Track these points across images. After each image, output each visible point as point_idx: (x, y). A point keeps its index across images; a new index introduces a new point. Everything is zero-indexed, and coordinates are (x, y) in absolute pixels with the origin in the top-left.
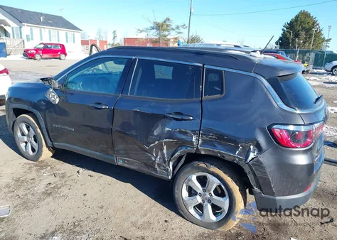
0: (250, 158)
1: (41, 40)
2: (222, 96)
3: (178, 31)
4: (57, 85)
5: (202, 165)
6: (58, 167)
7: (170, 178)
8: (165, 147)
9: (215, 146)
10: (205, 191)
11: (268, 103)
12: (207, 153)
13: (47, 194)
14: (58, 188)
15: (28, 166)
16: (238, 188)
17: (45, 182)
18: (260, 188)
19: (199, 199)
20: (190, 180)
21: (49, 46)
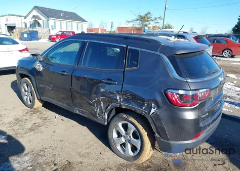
0: (151, 113)
1: (61, 29)
2: (137, 68)
3: (156, 21)
4: (42, 59)
5: (124, 116)
6: (44, 113)
7: (106, 124)
8: (102, 102)
9: (130, 103)
10: (127, 134)
11: (166, 74)
12: (126, 108)
13: (31, 130)
14: (39, 127)
15: (26, 111)
16: (146, 133)
17: (33, 122)
18: (159, 134)
19: (123, 140)
20: (118, 126)
21: (65, 33)
